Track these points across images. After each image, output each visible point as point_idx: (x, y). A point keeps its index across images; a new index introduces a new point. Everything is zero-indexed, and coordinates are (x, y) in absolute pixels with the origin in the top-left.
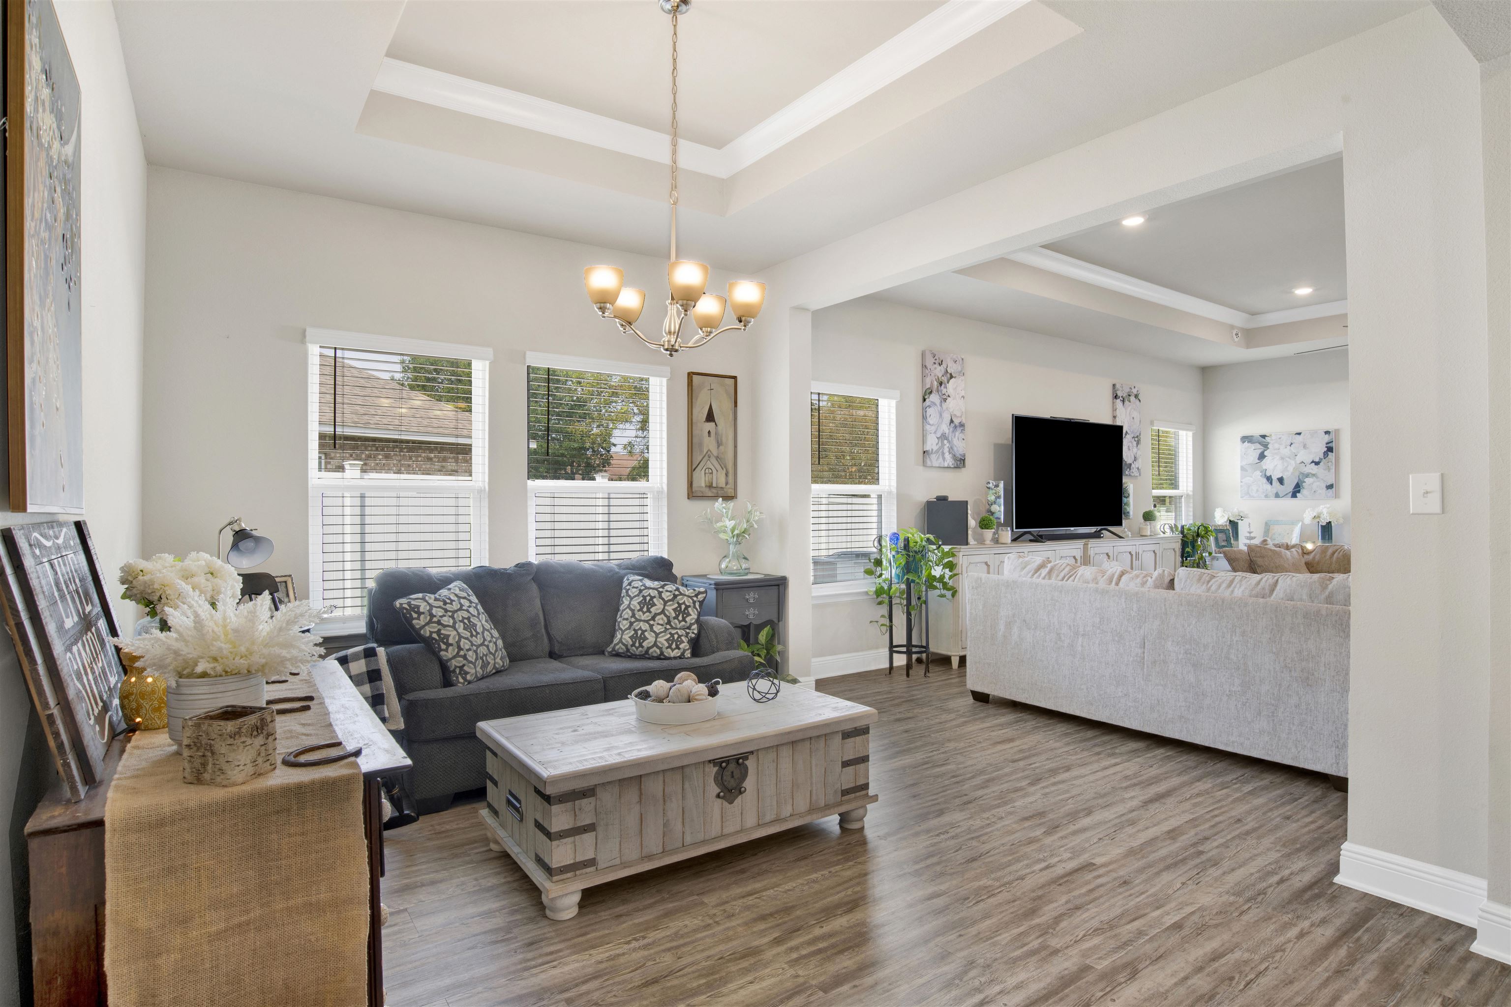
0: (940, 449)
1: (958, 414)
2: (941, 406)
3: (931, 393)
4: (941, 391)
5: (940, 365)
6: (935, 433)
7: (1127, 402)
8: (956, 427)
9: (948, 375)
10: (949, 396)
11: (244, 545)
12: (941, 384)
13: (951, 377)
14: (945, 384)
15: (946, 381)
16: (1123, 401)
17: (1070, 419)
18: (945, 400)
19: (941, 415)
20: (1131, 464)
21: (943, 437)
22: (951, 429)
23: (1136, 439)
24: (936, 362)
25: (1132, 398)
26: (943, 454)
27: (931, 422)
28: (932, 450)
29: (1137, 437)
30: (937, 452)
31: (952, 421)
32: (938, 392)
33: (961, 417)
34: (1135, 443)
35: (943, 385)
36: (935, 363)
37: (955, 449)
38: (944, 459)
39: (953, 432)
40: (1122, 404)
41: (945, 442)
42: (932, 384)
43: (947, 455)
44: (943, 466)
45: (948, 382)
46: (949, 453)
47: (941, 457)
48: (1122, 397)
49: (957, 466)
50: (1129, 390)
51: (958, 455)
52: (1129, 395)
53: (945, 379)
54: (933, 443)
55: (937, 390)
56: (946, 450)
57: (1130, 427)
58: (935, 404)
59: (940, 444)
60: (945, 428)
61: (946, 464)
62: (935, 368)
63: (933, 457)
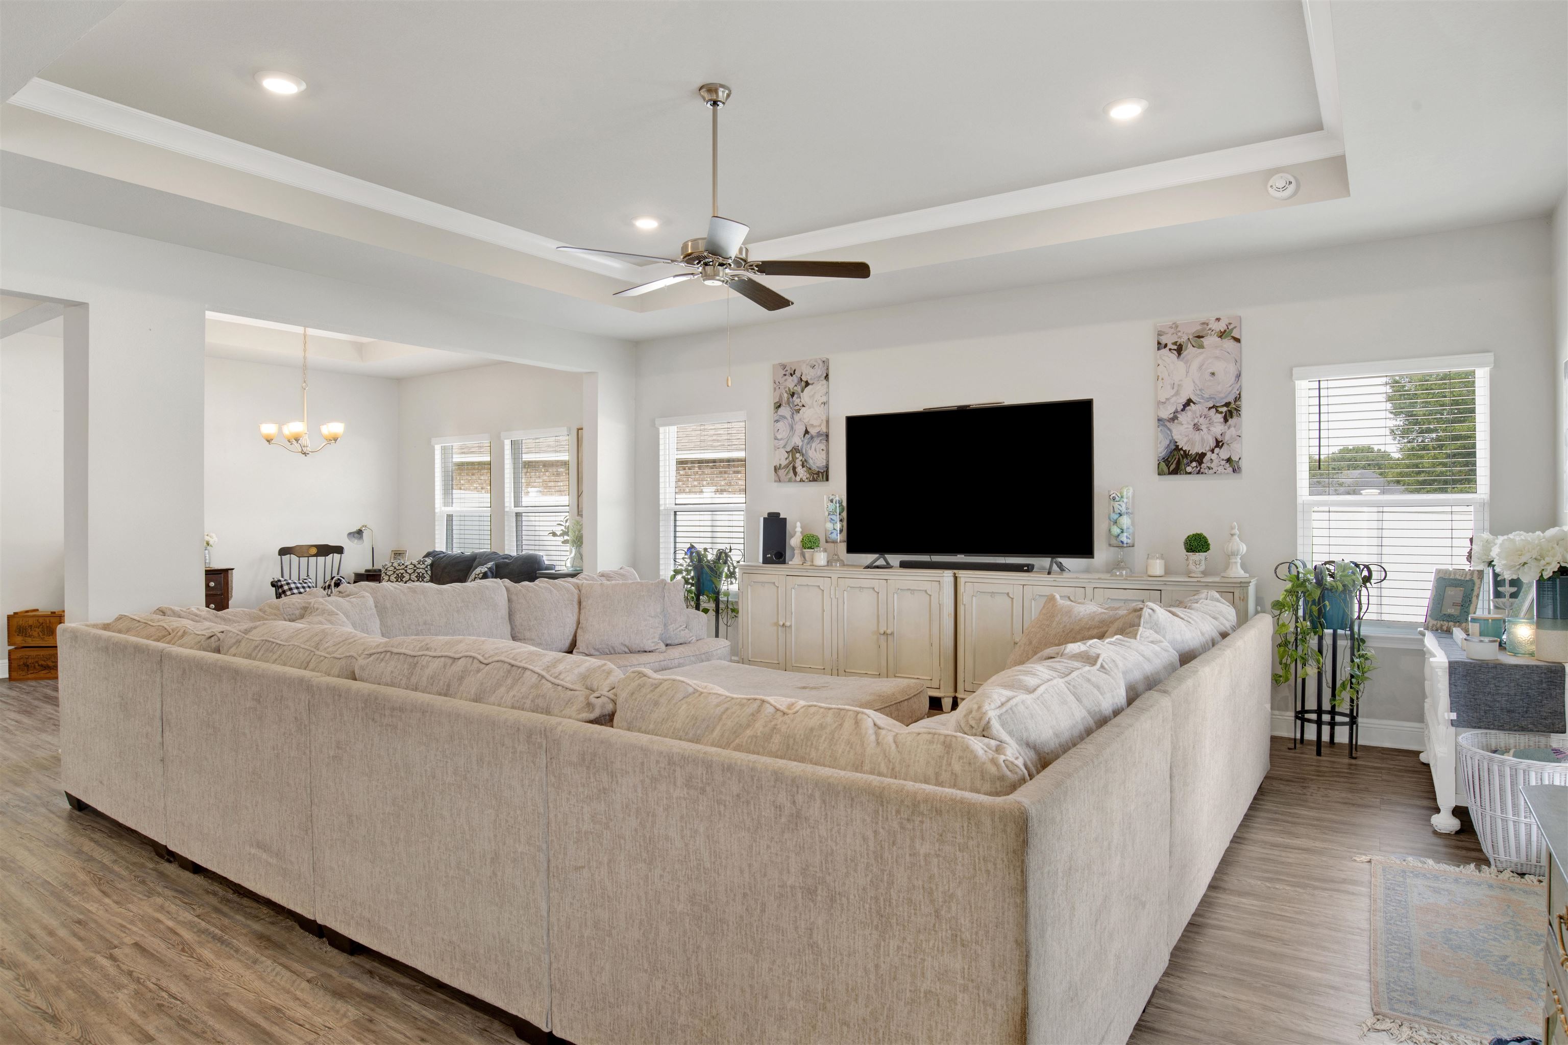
0: (790, 463)
1: (815, 423)
2: (792, 417)
3: (779, 406)
4: (793, 402)
5: (791, 375)
6: (784, 447)
7: (1189, 351)
8: (812, 438)
9: (803, 384)
10: (803, 406)
12: (793, 395)
13: (807, 384)
14: (799, 394)
15: (800, 392)
16: (1179, 350)
17: (969, 406)
18: (798, 411)
20: (1203, 455)
21: (796, 450)
22: (806, 441)
23: (1224, 409)
24: (787, 373)
25: (1210, 341)
26: (794, 468)
27: (779, 437)
28: (780, 465)
29: (1227, 405)
30: (787, 466)
31: (807, 432)
33: (820, 426)
34: (1219, 418)
35: (796, 396)
36: (785, 375)
37: (811, 461)
38: (795, 474)
39: (808, 443)
40: (1174, 356)
41: (798, 455)
42: (781, 397)
43: (799, 469)
44: (795, 481)
45: (802, 391)
46: (803, 466)
47: (791, 471)
48: (1175, 343)
49: (814, 480)
50: (1199, 327)
51: (815, 468)
52: (1199, 337)
53: (798, 389)
54: (782, 458)
55: (788, 403)
56: (798, 464)
57: (1200, 390)
58: (785, 418)
59: (791, 458)
60: (797, 440)
61: (798, 478)
62: (786, 380)
63: (782, 473)
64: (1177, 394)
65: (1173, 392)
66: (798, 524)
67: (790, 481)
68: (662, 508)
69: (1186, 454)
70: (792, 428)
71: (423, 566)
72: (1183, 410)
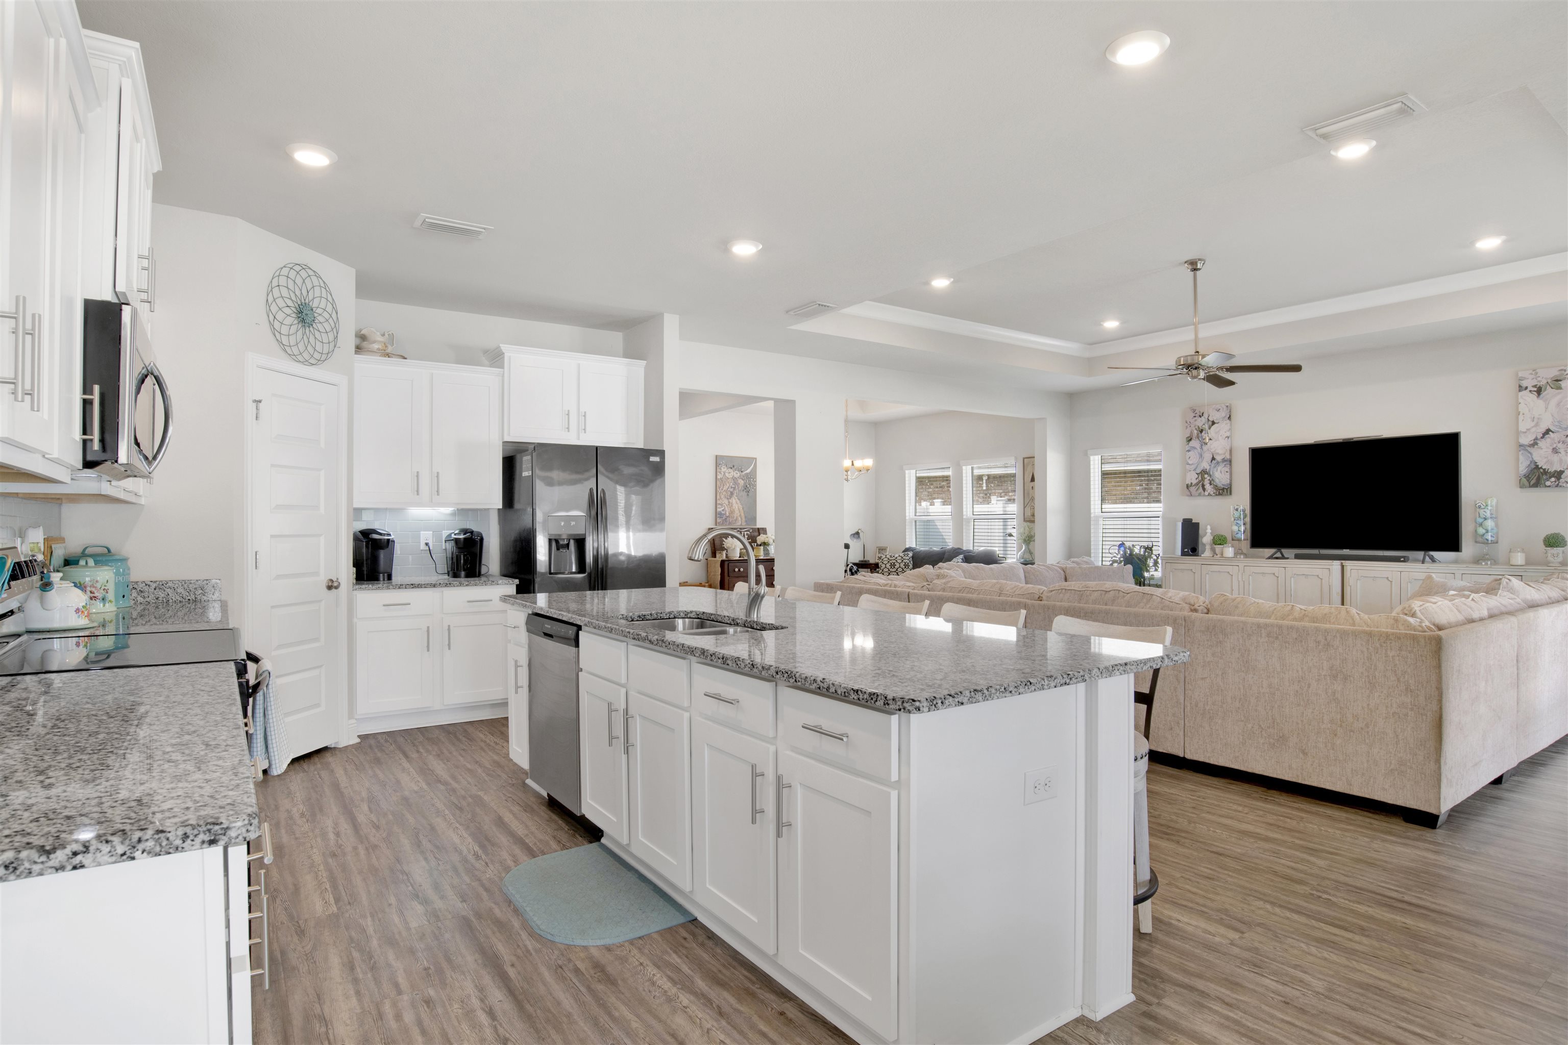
0: (1200, 482)
1: (1220, 451)
2: (1201, 448)
3: (1191, 440)
4: (1202, 437)
5: (1200, 416)
6: (1195, 470)
7: (1549, 392)
8: (1218, 463)
9: (1210, 423)
10: (1210, 439)
11: (856, 536)
12: (1201, 431)
13: (1213, 423)
14: (1206, 431)
15: (1207, 429)
16: (1539, 391)
17: (1354, 438)
18: (1206, 443)
19: (1201, 455)
20: (1561, 472)
21: (1204, 472)
22: (1213, 465)
24: (1196, 415)
26: (1203, 486)
27: (1190, 462)
28: (1191, 483)
30: (1197, 484)
31: (1213, 459)
32: (1198, 438)
33: (1225, 454)
35: (1204, 432)
36: (1195, 417)
37: (1217, 481)
38: (1204, 490)
39: (1215, 467)
40: (1534, 396)
41: (1206, 476)
42: (1192, 433)
43: (1207, 486)
44: (1204, 495)
45: (1210, 429)
46: (1211, 484)
47: (1201, 488)
48: (1535, 386)
49: (1220, 494)
50: (1558, 373)
51: (1220, 485)
52: (1557, 381)
53: (1206, 427)
54: (1192, 478)
55: (1198, 437)
56: (1207, 482)
57: (1558, 422)
58: (1195, 448)
59: (1200, 478)
60: (1205, 465)
61: (1206, 493)
62: (1196, 420)
63: (1193, 489)
64: (1537, 425)
65: (1533, 424)
66: (1209, 527)
67: (1200, 495)
68: (1092, 515)
69: (1545, 472)
70: (1201, 456)
71: (907, 558)
72: (1542, 438)
